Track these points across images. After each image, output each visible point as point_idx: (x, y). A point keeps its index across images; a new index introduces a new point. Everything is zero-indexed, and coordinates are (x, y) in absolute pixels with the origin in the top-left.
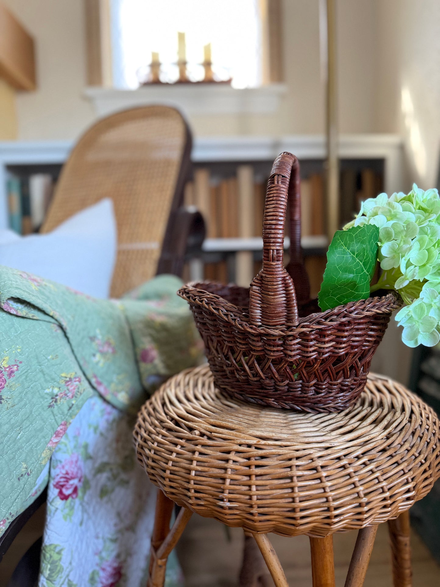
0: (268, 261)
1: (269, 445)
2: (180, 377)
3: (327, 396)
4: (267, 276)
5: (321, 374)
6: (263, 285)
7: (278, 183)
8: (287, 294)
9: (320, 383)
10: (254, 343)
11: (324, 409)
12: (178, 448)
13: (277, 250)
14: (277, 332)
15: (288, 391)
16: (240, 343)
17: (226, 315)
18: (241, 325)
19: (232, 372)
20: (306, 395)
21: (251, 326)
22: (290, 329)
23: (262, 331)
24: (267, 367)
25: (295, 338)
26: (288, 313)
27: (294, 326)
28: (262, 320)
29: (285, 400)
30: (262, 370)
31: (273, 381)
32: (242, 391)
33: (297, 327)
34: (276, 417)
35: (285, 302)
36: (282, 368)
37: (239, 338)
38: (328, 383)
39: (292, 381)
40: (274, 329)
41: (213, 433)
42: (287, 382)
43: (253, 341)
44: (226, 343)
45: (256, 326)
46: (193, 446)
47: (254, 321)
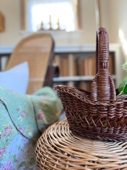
0: (102, 68)
1: (104, 161)
2: (54, 125)
3: (125, 134)
4: (101, 76)
5: (123, 124)
6: (99, 81)
7: (103, 33)
8: (110, 85)
9: (123, 128)
10: (93, 110)
11: (122, 140)
12: (57, 163)
13: (107, 63)
14: (106, 104)
15: (107, 132)
16: (85, 110)
17: (79, 97)
18: (87, 101)
19: (80, 124)
20: (115, 134)
21: (92, 101)
22: (112, 102)
23: (98, 104)
24: (98, 121)
25: (114, 107)
26: (111, 95)
27: (114, 101)
28: (98, 99)
29: (105, 136)
30: (95, 123)
31: (100, 128)
32: (84, 132)
33: (115, 101)
34: (101, 144)
35: (109, 89)
36: (105, 122)
37: (85, 108)
38: (126, 128)
39: (110, 128)
40: (104, 103)
41: (74, 155)
42: (107, 128)
43: (92, 109)
44: (77, 110)
45: (94, 101)
46: (65, 161)
47: (93, 99)
